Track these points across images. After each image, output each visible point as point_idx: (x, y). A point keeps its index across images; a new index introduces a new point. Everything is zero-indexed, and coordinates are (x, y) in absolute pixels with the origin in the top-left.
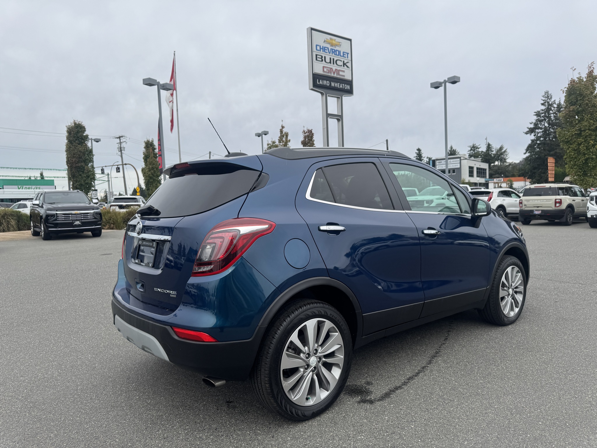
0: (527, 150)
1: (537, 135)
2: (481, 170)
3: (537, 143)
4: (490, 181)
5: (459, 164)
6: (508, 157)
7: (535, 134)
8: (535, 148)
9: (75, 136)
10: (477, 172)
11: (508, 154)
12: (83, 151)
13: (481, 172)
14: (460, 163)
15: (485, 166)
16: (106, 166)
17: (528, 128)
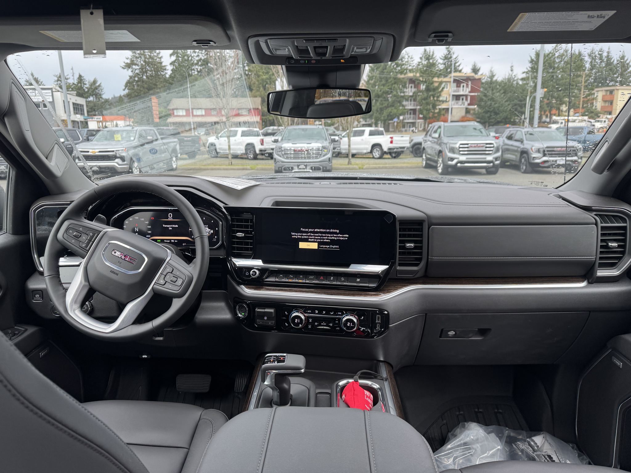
0: (126, 86)
1: (134, 71)
2: (78, 106)
3: (135, 80)
4: (89, 119)
5: (51, 97)
6: (103, 93)
7: (132, 70)
8: (134, 85)
10: (74, 108)
11: (103, 89)
13: (78, 108)
14: (52, 95)
15: (81, 101)
17: (124, 62)
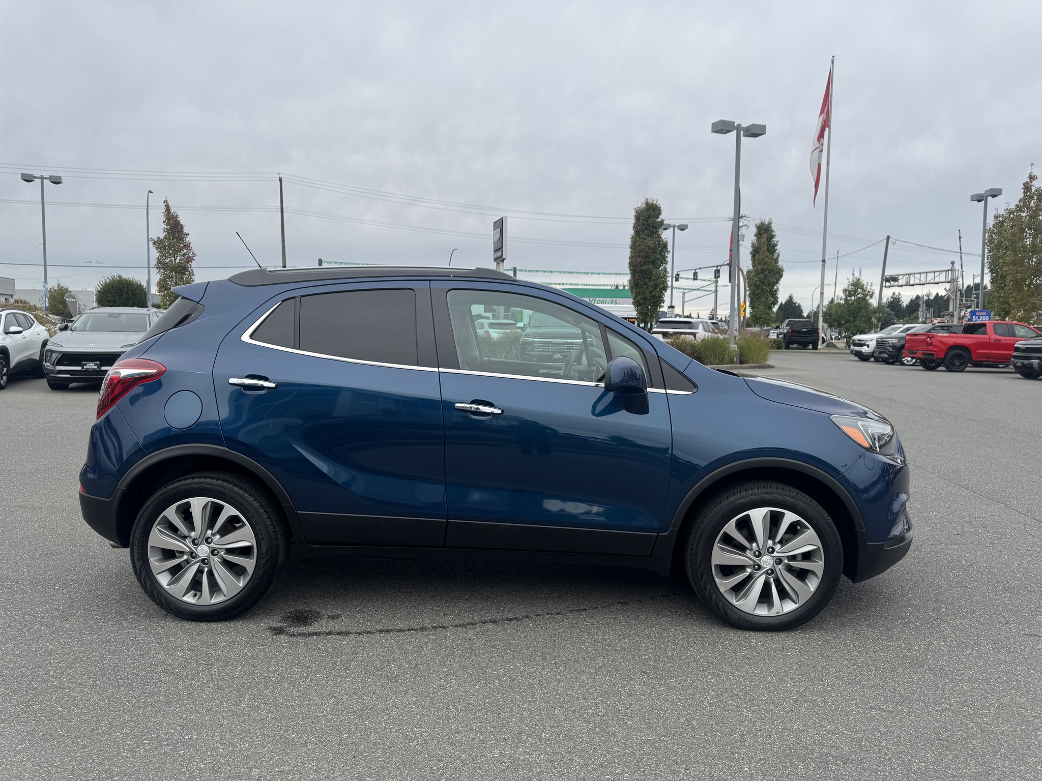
9: (645, 223)
12: (652, 246)
16: (700, 268)
